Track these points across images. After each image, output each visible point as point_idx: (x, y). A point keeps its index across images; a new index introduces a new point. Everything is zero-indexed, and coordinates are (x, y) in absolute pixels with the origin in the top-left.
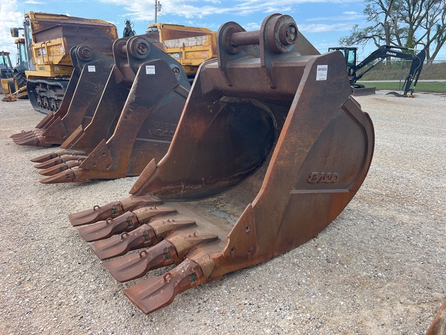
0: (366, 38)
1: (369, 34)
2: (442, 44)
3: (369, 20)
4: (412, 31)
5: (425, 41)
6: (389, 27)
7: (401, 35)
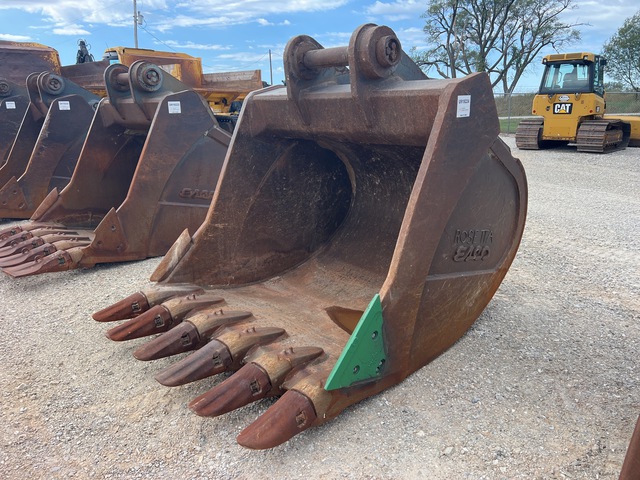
0: (429, 64)
1: (431, 59)
2: (522, 70)
3: (430, 41)
4: (483, 55)
5: (501, 67)
6: (453, 51)
7: (470, 62)
